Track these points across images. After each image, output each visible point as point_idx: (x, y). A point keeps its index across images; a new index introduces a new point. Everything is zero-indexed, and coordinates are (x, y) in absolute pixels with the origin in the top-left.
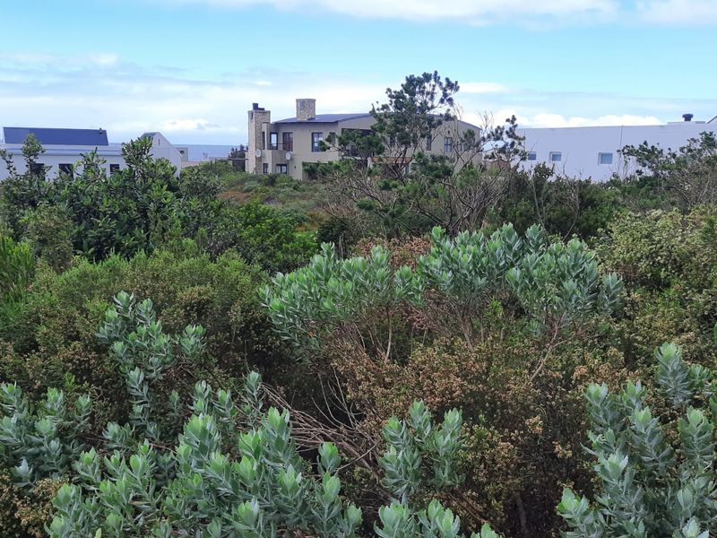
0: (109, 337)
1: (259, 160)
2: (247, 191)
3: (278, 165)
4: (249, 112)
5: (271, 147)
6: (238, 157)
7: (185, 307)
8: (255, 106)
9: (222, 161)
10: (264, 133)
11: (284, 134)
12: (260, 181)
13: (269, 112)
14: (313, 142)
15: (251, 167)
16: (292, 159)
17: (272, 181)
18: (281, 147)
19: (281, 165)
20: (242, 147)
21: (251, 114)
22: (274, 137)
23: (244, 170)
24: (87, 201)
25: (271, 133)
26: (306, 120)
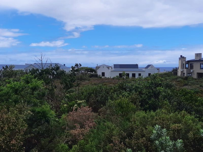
0: (154, 138)
1: (182, 72)
2: (178, 81)
3: (188, 73)
4: (179, 58)
5: (186, 68)
6: (175, 71)
7: (173, 131)
8: (181, 56)
9: (170, 72)
10: (184, 64)
11: (191, 64)
12: (182, 78)
13: (186, 58)
14: (201, 66)
15: (179, 74)
16: (193, 72)
17: (186, 78)
18: (189, 68)
19: (189, 73)
20: (176, 68)
21: (180, 59)
22: (187, 65)
23: (177, 75)
24: (140, 90)
25: (186, 64)
26: (198, 59)
